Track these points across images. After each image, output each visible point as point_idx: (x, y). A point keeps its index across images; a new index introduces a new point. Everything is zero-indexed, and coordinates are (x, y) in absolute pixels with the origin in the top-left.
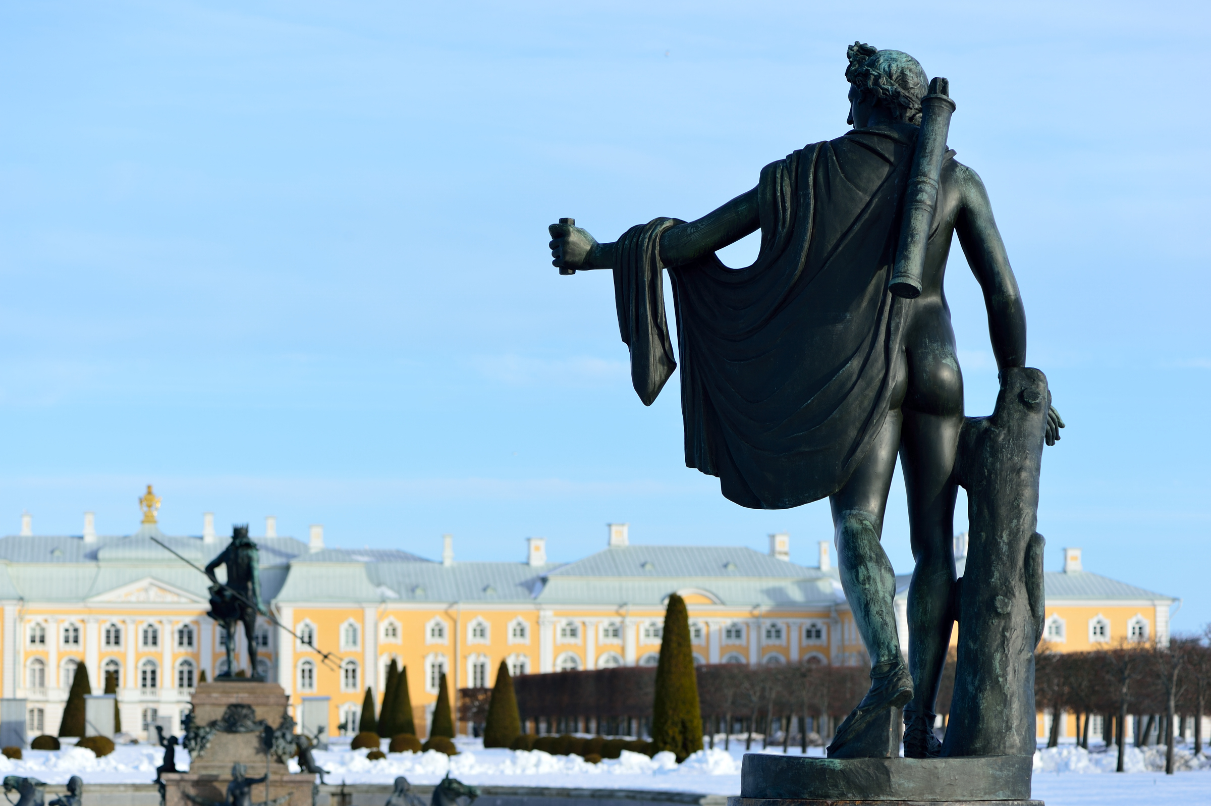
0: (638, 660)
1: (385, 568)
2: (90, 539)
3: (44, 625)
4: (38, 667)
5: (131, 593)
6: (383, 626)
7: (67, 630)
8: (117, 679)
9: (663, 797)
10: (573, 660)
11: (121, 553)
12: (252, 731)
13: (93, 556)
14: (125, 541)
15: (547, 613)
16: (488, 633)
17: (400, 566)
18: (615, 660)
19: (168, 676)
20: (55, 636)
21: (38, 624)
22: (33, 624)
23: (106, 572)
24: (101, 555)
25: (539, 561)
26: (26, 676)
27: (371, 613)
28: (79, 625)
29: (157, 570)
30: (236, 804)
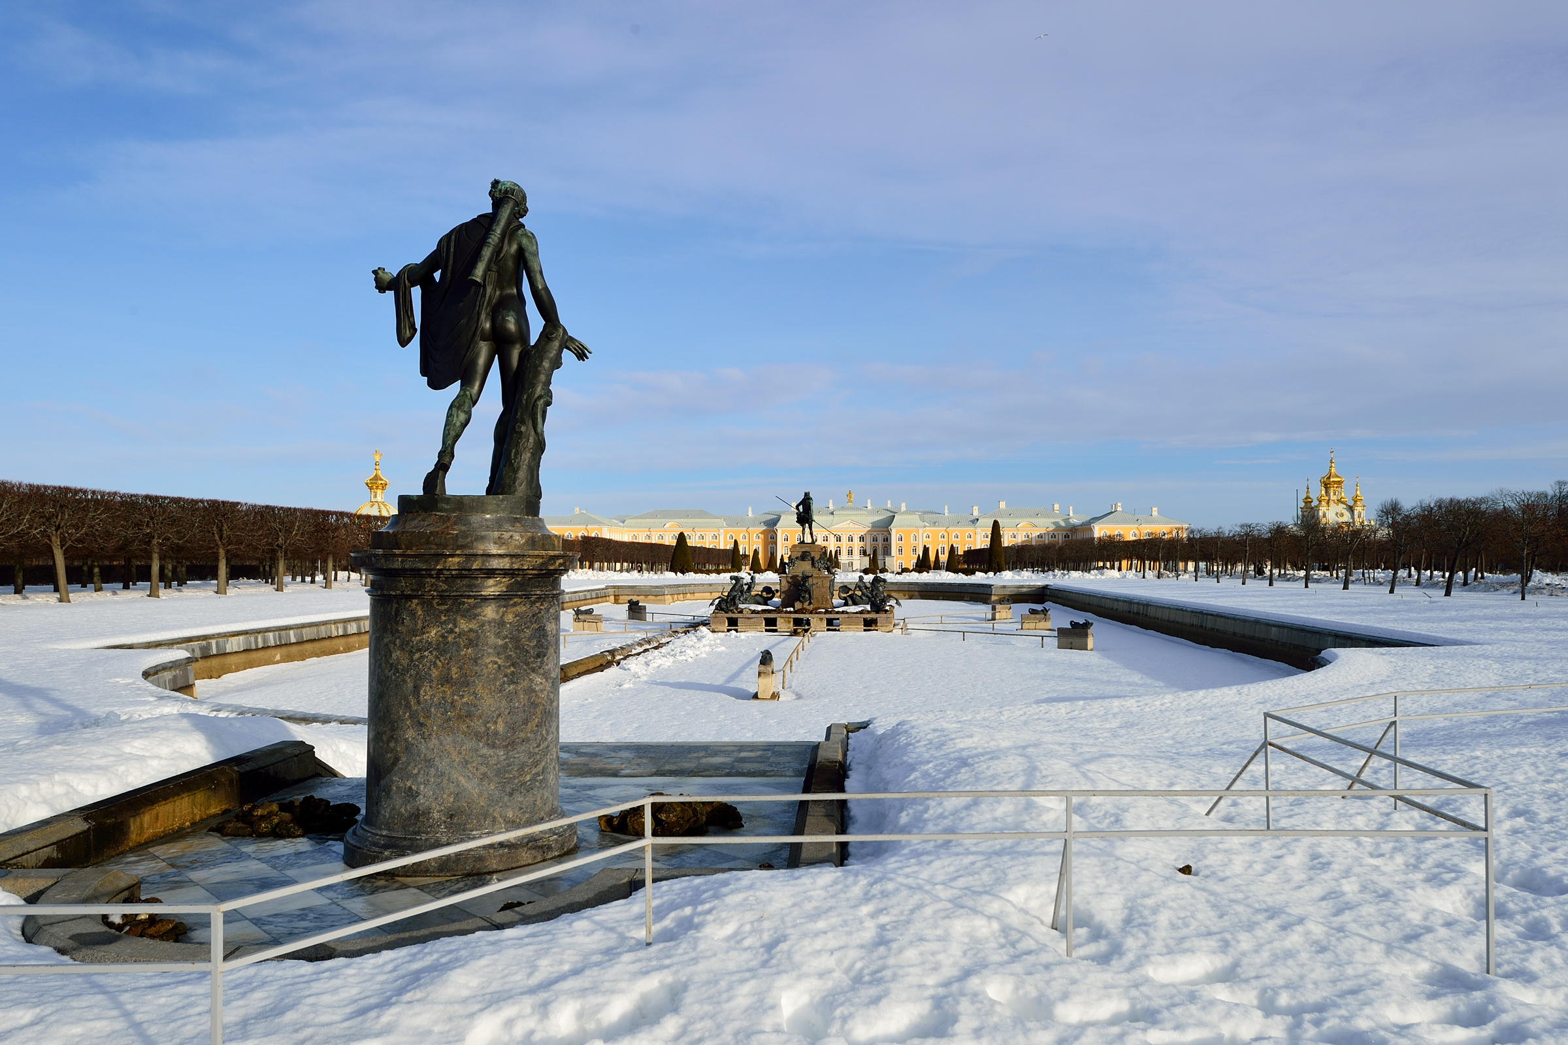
1: (926, 516)
2: (831, 508)
5: (844, 525)
6: (925, 535)
11: (841, 512)
13: (832, 513)
14: (842, 508)
15: (979, 530)
16: (958, 537)
17: (931, 515)
19: (856, 552)
23: (836, 518)
24: (834, 513)
27: (921, 531)
28: (828, 534)
29: (852, 518)
30: (804, 585)
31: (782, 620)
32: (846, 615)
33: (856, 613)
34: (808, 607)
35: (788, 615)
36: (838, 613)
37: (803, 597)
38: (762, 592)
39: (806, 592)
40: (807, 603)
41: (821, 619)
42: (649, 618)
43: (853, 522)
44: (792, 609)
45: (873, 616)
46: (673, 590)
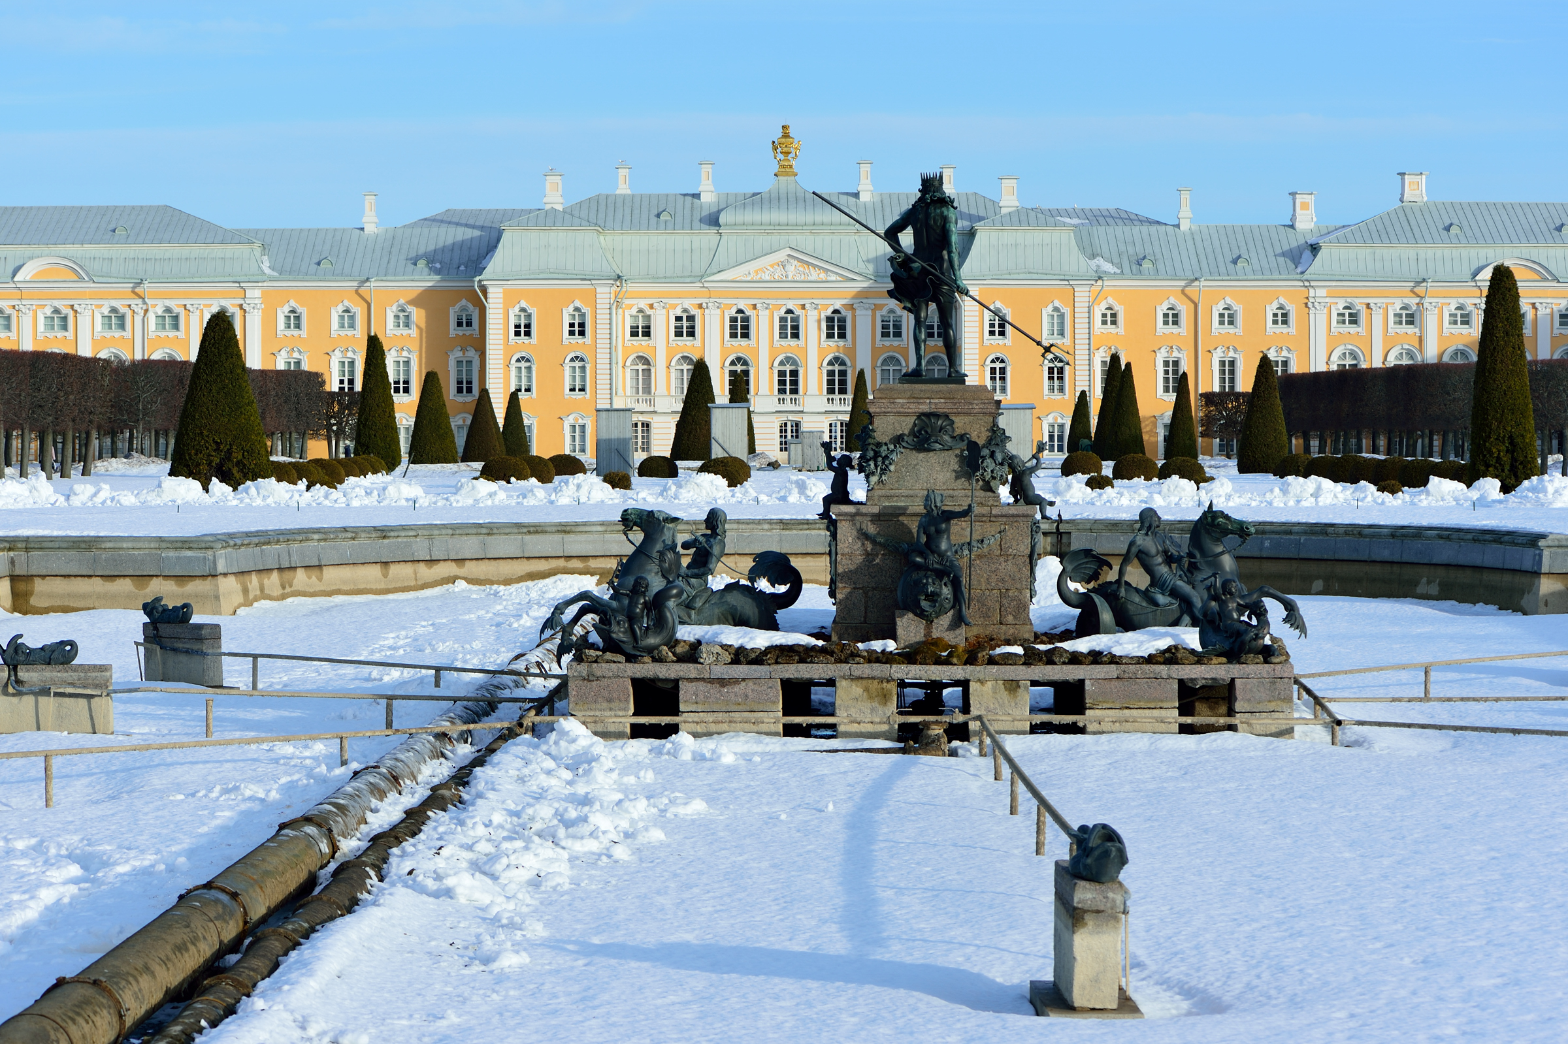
0: (1441, 355)
1: (1101, 233)
2: (708, 198)
3: (649, 312)
4: (641, 367)
5: (763, 268)
6: (1099, 311)
7: (678, 319)
8: (747, 382)
9: (1488, 537)
10: (1354, 355)
11: (748, 216)
12: (951, 448)
13: (713, 221)
14: (755, 199)
16: (1239, 319)
17: (1121, 230)
18: (1410, 355)
19: (813, 380)
20: (663, 326)
21: (641, 311)
22: (634, 311)
23: (730, 242)
24: (722, 220)
25: (1307, 223)
26: (626, 379)
27: (1083, 293)
28: (694, 311)
29: (797, 239)
30: (931, 546)
31: (857, 690)
32: (1112, 670)
33: (1150, 660)
34: (951, 637)
35: (878, 669)
36: (1075, 659)
37: (933, 597)
38: (753, 575)
39: (940, 574)
40: (946, 619)
41: (1012, 686)
42: (234, 673)
43: (800, 256)
44: (891, 645)
45: (1218, 670)
46: (245, 557)
